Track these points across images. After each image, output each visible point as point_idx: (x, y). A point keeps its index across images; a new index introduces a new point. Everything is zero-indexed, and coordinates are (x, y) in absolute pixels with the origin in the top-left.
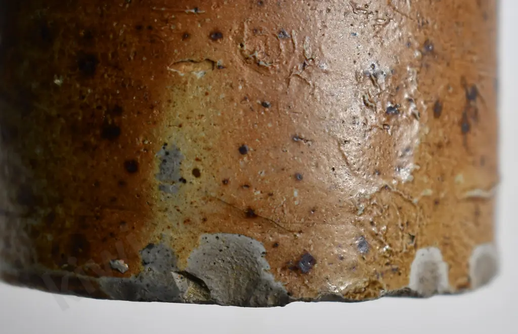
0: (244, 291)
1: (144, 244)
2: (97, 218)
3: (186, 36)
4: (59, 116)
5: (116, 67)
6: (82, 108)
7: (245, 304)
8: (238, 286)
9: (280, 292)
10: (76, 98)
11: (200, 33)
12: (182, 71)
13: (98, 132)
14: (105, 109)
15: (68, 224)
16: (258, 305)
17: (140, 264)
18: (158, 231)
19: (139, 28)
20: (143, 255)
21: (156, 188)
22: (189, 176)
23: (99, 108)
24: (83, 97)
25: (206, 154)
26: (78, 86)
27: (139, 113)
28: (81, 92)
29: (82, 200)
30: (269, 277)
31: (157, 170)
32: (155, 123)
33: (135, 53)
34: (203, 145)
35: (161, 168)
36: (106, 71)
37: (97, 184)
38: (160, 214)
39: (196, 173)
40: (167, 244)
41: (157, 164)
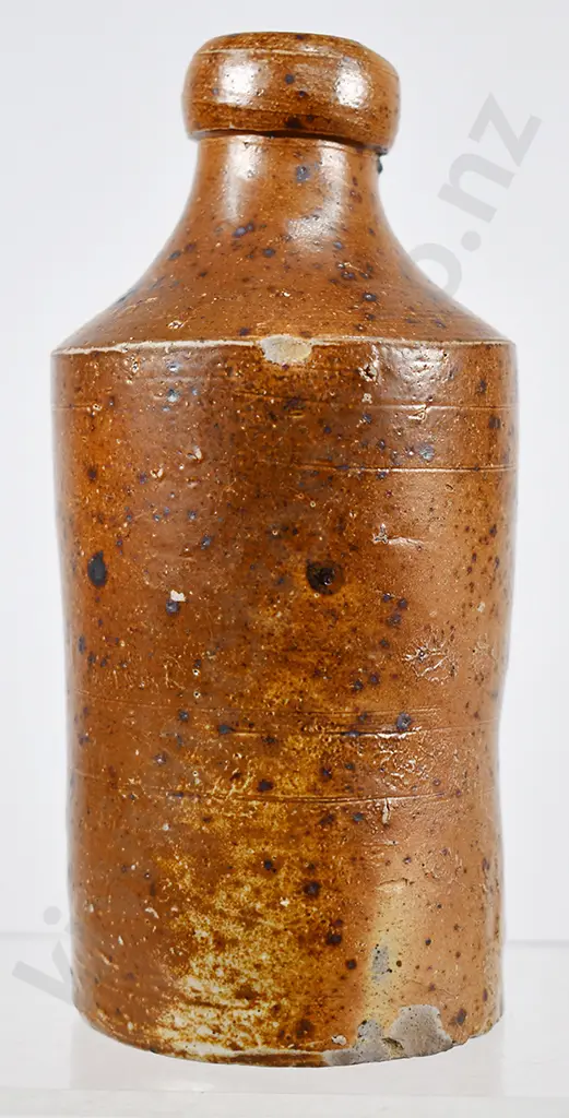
0: (424, 1045)
1: (359, 1022)
2: (321, 1006)
3: (388, 863)
4: (286, 930)
5: (336, 890)
6: (308, 923)
7: (424, 1054)
8: (420, 1042)
9: (447, 1042)
10: (303, 916)
11: (397, 860)
12: (387, 889)
13: (323, 940)
14: (328, 922)
15: (293, 1013)
16: (433, 1053)
17: (356, 1037)
18: (369, 1011)
19: (354, 859)
20: (359, 1030)
21: (370, 979)
22: (394, 967)
23: (324, 922)
24: (309, 915)
25: (405, 948)
26: (304, 906)
27: (357, 924)
28: (307, 910)
29: (307, 993)
30: (441, 1032)
31: (371, 965)
32: (369, 930)
33: (351, 879)
34: (404, 943)
35: (374, 963)
36: (328, 893)
37: (321, 980)
38: (371, 998)
39: (399, 964)
40: (377, 1020)
41: (371, 960)
